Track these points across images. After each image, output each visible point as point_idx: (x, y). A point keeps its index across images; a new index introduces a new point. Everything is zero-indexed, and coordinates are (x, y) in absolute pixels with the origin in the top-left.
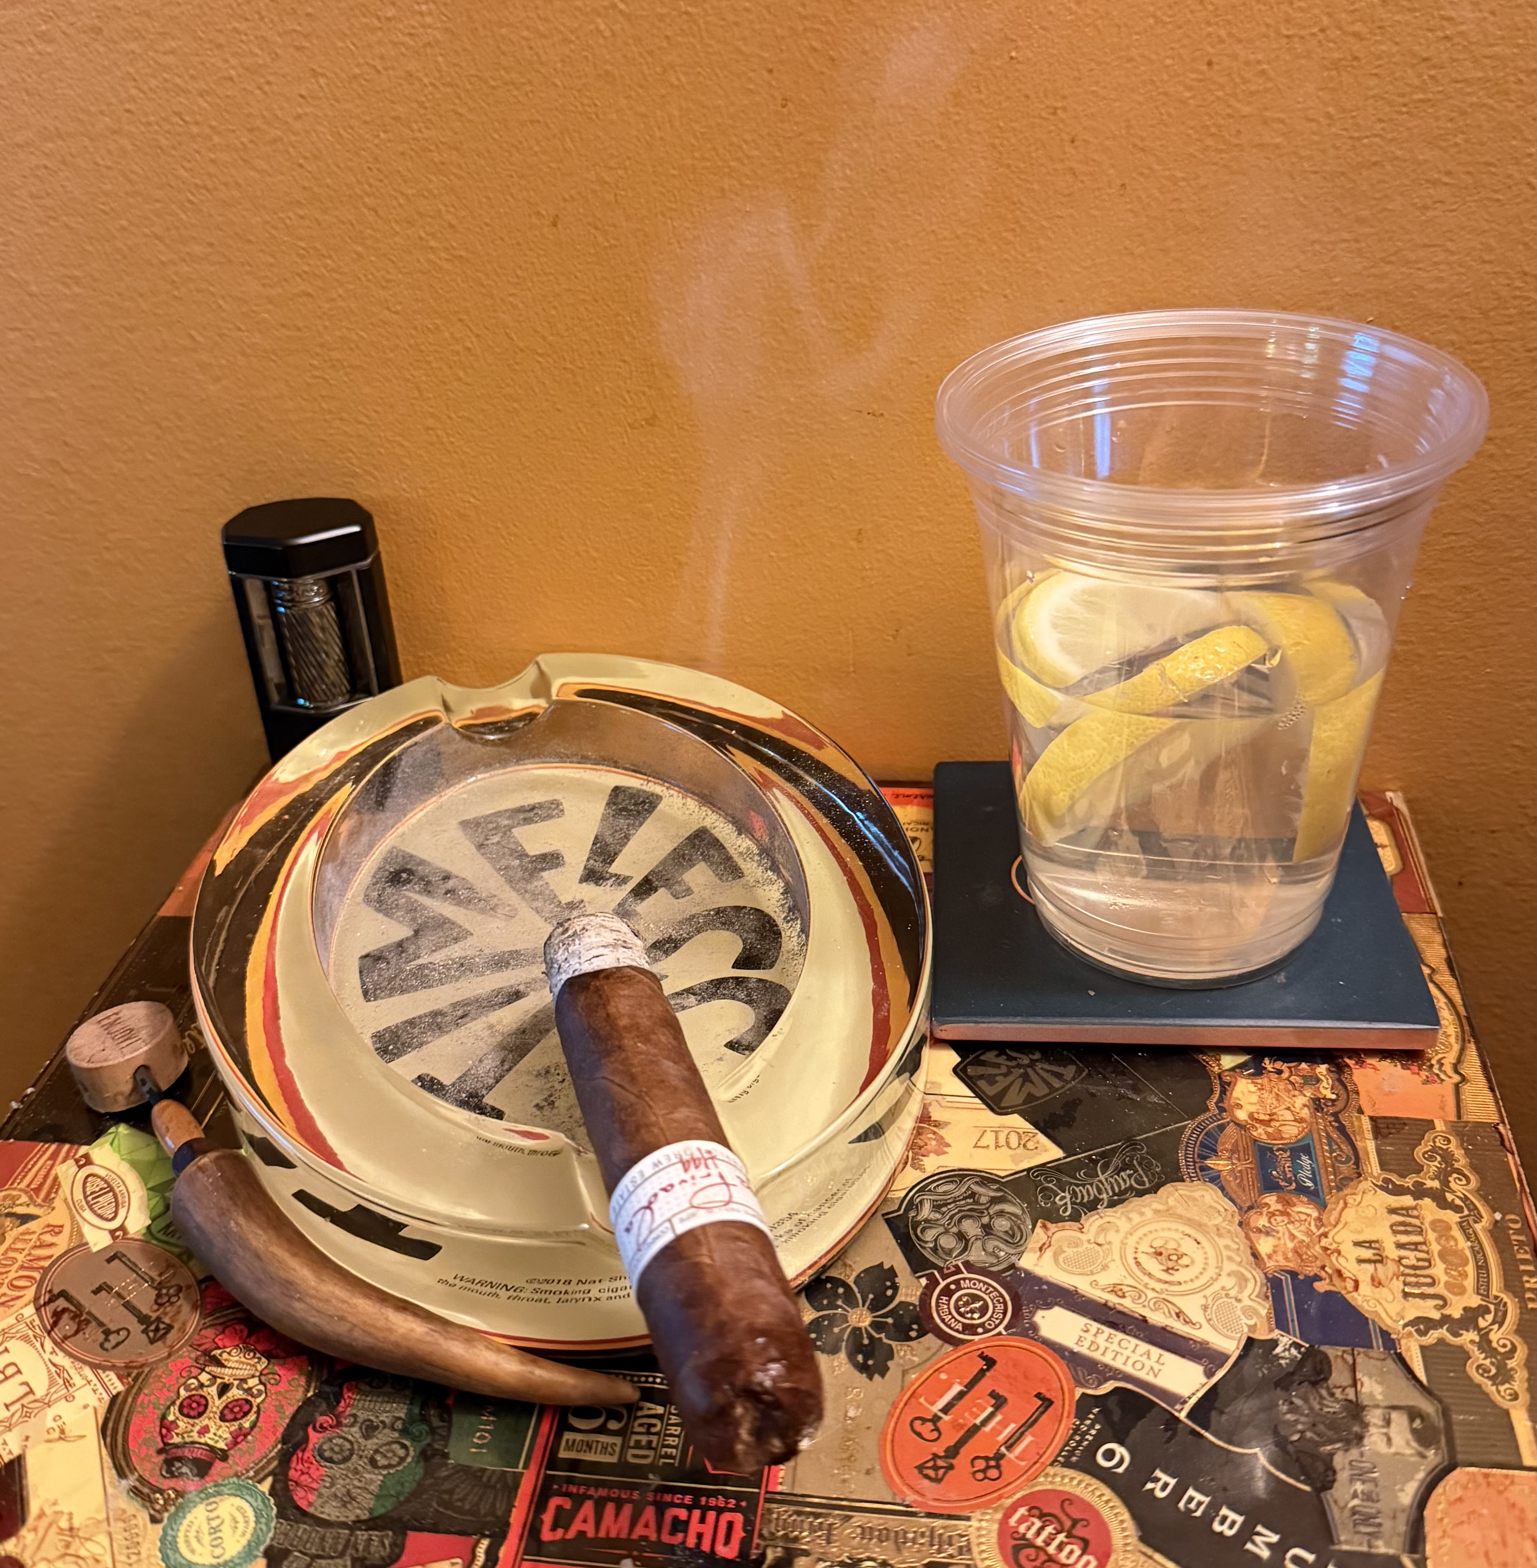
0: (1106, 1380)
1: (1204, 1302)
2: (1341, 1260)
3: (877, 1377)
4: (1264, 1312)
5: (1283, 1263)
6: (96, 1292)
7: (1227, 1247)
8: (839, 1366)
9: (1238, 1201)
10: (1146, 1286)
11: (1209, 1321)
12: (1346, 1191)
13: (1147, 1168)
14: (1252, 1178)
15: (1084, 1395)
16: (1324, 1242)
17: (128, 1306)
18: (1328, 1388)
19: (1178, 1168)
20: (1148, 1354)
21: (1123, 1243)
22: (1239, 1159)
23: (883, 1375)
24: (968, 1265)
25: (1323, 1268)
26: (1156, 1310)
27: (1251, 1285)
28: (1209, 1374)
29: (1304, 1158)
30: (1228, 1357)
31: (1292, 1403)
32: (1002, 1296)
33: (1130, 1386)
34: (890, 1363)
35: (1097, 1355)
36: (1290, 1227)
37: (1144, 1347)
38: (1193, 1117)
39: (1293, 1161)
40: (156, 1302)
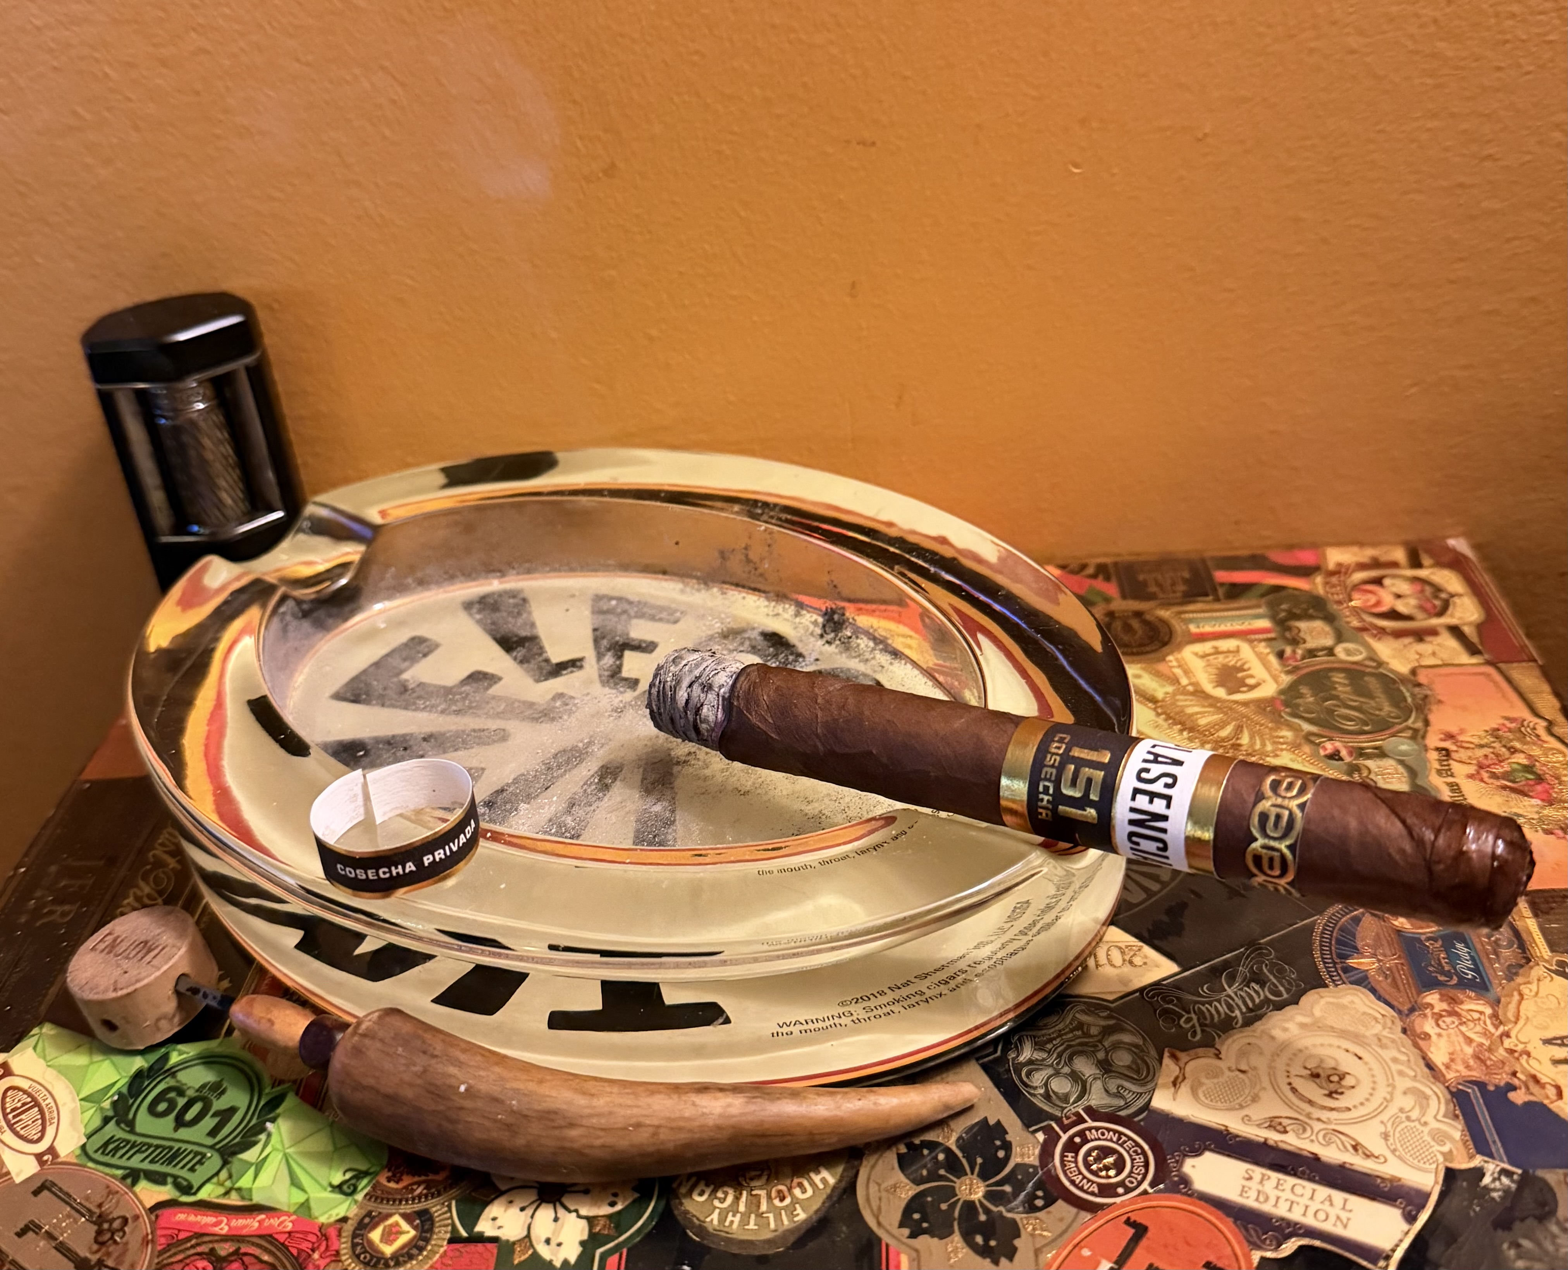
0: (1288, 1237)
1: (1383, 1129)
2: (1532, 1062)
3: (1004, 1261)
4: (1457, 1135)
5: (1465, 1072)
6: (21, 1234)
7: (1395, 1060)
8: (955, 1251)
9: (1395, 1003)
10: (1308, 1116)
11: (1393, 1151)
12: (1519, 980)
13: (1280, 973)
14: (1403, 977)
15: (1263, 1259)
16: (1507, 1043)
17: (63, 1249)
18: (1558, 1223)
19: (1317, 971)
20: (1330, 1199)
21: (1270, 1067)
22: (1385, 956)
23: (1011, 1258)
24: (1089, 1110)
25: (1514, 1074)
26: (1329, 1144)
27: (1434, 1102)
28: (1410, 1219)
29: (1459, 945)
30: (1428, 1195)
31: (1518, 1246)
32: (1137, 1144)
33: (1317, 1243)
34: (1017, 1242)
35: (1267, 1208)
36: (1463, 1028)
37: (1323, 1192)
38: (1321, 912)
39: (1447, 951)
40: (96, 1241)
